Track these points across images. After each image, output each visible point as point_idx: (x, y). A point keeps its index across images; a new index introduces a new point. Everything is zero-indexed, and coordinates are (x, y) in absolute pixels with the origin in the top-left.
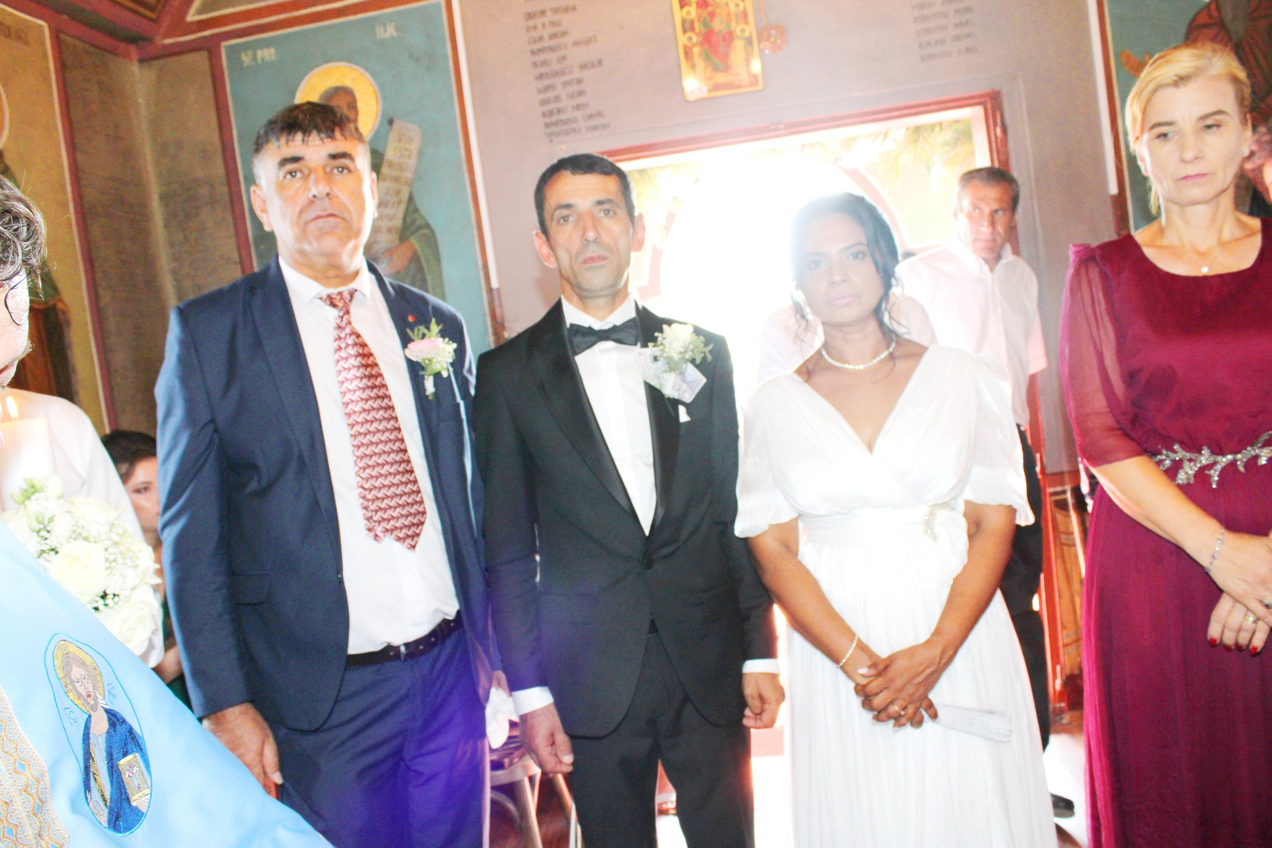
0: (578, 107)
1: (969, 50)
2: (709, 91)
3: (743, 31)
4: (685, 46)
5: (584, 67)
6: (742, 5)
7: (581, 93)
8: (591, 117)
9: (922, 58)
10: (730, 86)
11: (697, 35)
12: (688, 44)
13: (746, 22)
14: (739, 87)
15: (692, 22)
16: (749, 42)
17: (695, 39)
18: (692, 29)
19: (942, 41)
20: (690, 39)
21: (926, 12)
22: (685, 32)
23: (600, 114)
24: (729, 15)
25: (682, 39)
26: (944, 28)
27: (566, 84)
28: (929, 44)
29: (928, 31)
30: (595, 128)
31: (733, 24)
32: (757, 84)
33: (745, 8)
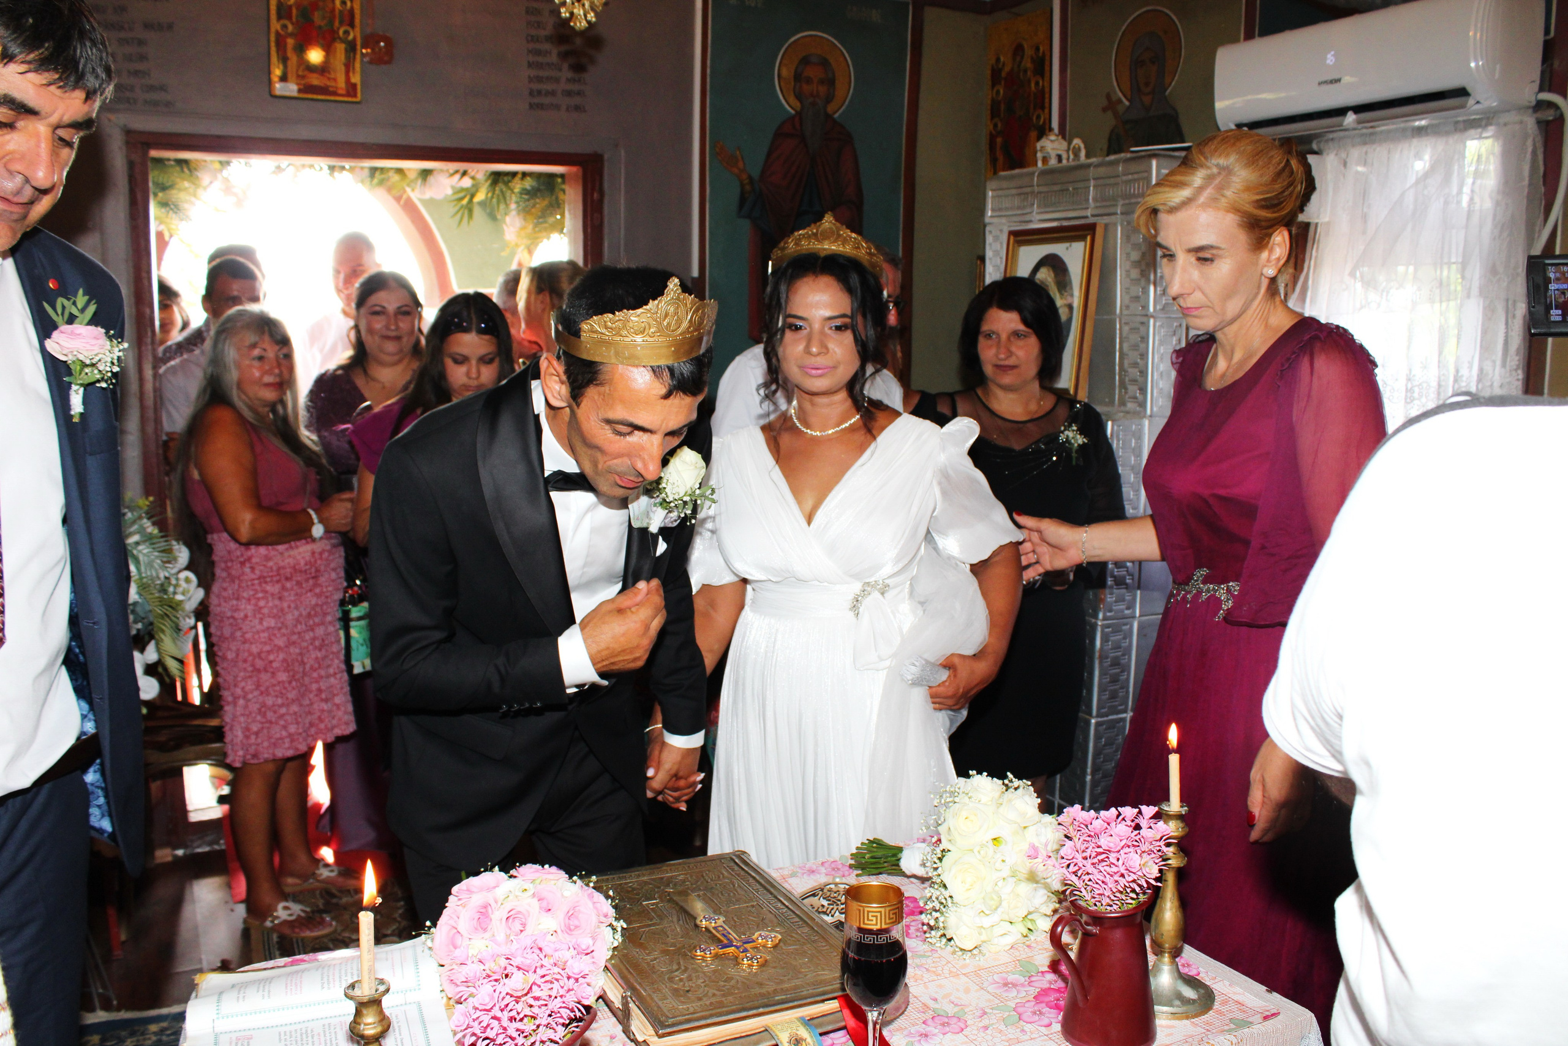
0: (136, 73)
1: (577, 108)
2: (300, 91)
3: (346, 33)
4: (277, 33)
5: (148, 26)
6: (349, 4)
7: (143, 58)
8: (151, 88)
9: (531, 106)
10: (323, 90)
11: (293, 24)
12: (282, 33)
13: (352, 25)
14: (335, 94)
15: (290, 7)
16: (351, 48)
17: (290, 28)
18: (289, 18)
19: (553, 93)
20: (284, 27)
21: (540, 59)
22: (280, 17)
23: (163, 88)
24: (333, 10)
25: (275, 26)
26: (557, 80)
27: (123, 42)
28: (539, 92)
29: (540, 79)
30: (155, 104)
31: (337, 24)
32: (355, 96)
33: (352, 8)
